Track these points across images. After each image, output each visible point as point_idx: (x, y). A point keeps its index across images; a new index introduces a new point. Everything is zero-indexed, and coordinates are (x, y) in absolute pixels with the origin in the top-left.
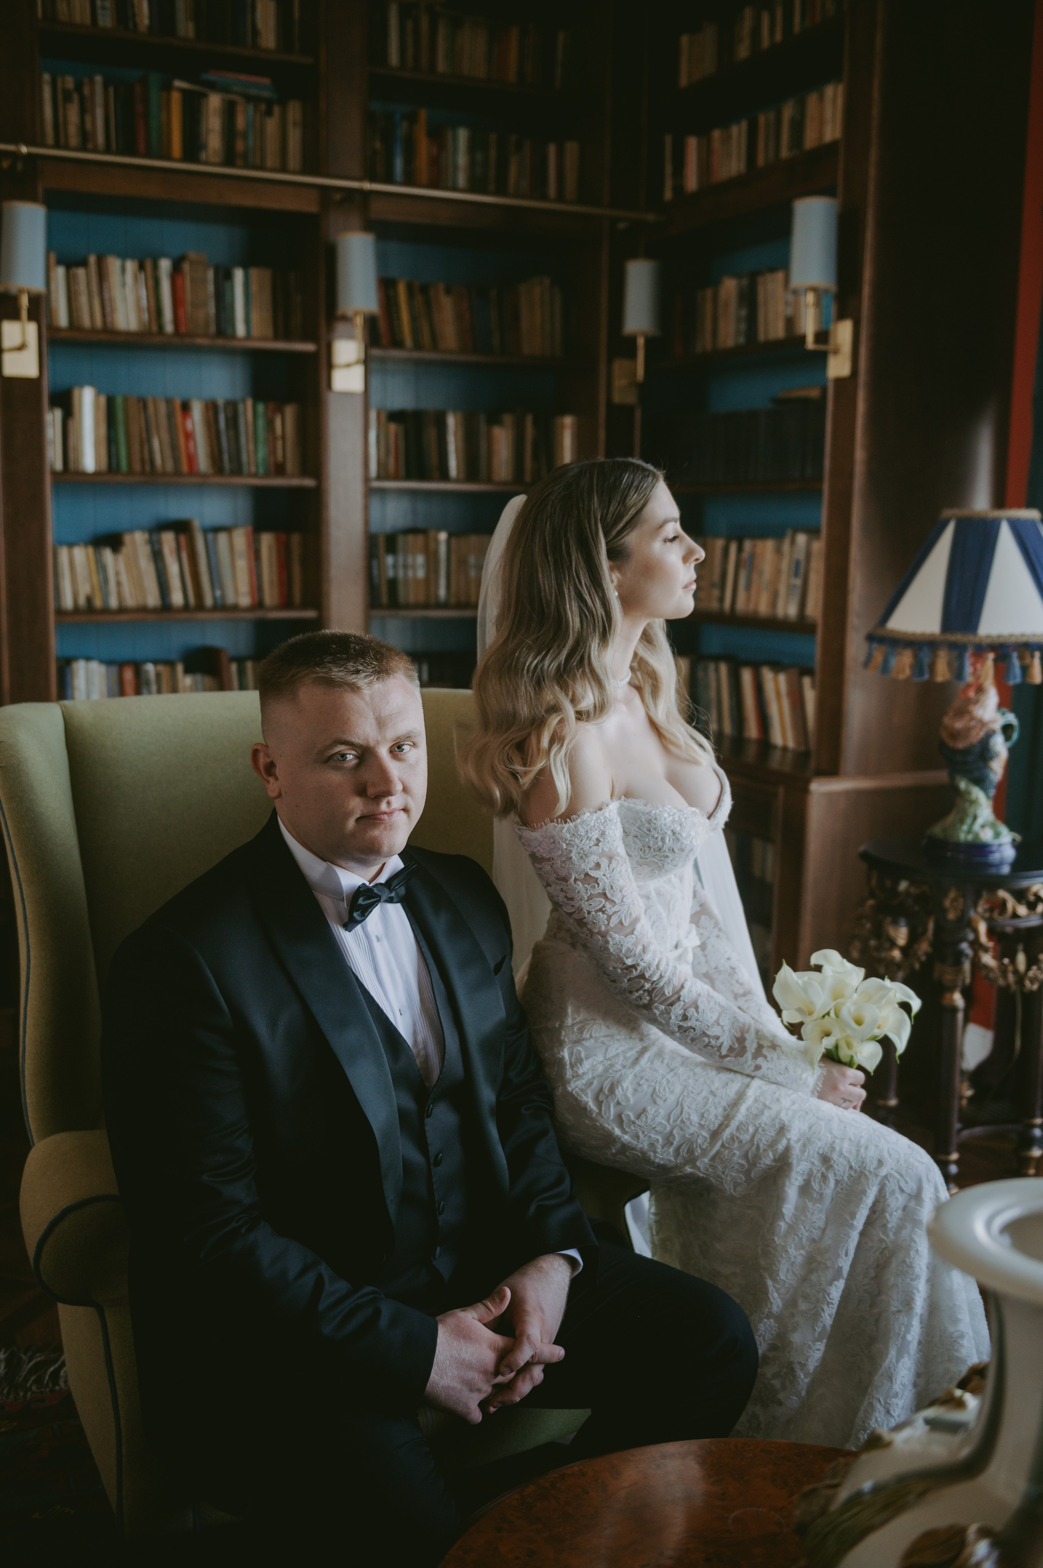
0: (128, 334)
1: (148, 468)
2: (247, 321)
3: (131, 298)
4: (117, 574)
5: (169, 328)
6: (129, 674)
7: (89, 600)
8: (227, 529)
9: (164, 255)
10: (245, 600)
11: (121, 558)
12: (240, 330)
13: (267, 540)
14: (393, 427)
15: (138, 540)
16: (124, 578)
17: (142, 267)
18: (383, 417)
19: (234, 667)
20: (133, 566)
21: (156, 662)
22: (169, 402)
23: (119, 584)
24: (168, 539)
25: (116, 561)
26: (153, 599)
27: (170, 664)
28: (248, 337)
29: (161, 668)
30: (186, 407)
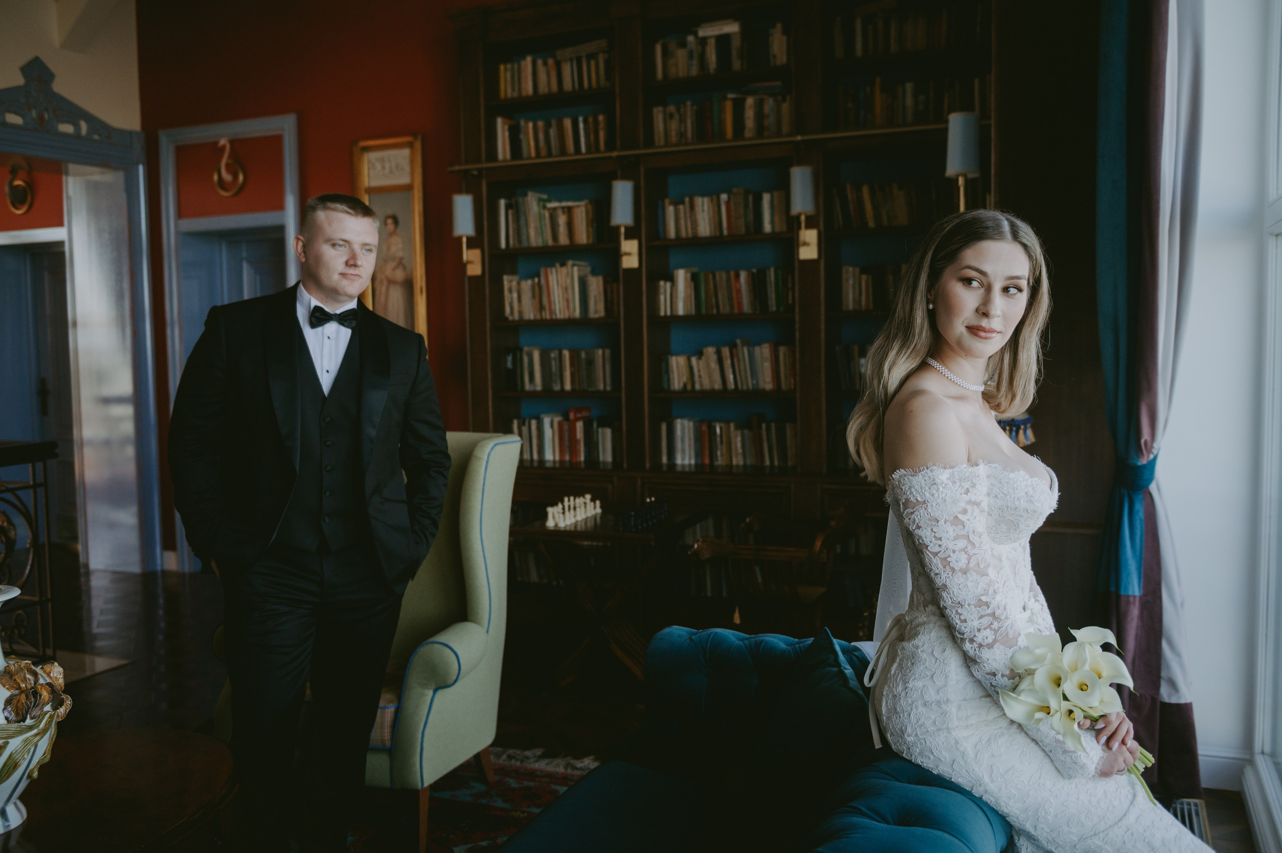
0: (706, 238)
1: (715, 312)
2: (772, 222)
3: (707, 218)
4: (699, 371)
5: (725, 232)
6: (704, 428)
7: (685, 385)
8: (759, 344)
9: (724, 191)
10: (768, 385)
11: (701, 362)
12: (767, 228)
13: (782, 350)
14: (864, 277)
15: (710, 351)
16: (702, 373)
17: (712, 201)
18: (857, 270)
19: (764, 426)
20: (708, 366)
21: (720, 421)
22: (728, 273)
23: (700, 377)
24: (726, 351)
25: (698, 363)
26: (718, 386)
27: (728, 422)
28: (773, 232)
29: (723, 425)
30: (737, 276)
